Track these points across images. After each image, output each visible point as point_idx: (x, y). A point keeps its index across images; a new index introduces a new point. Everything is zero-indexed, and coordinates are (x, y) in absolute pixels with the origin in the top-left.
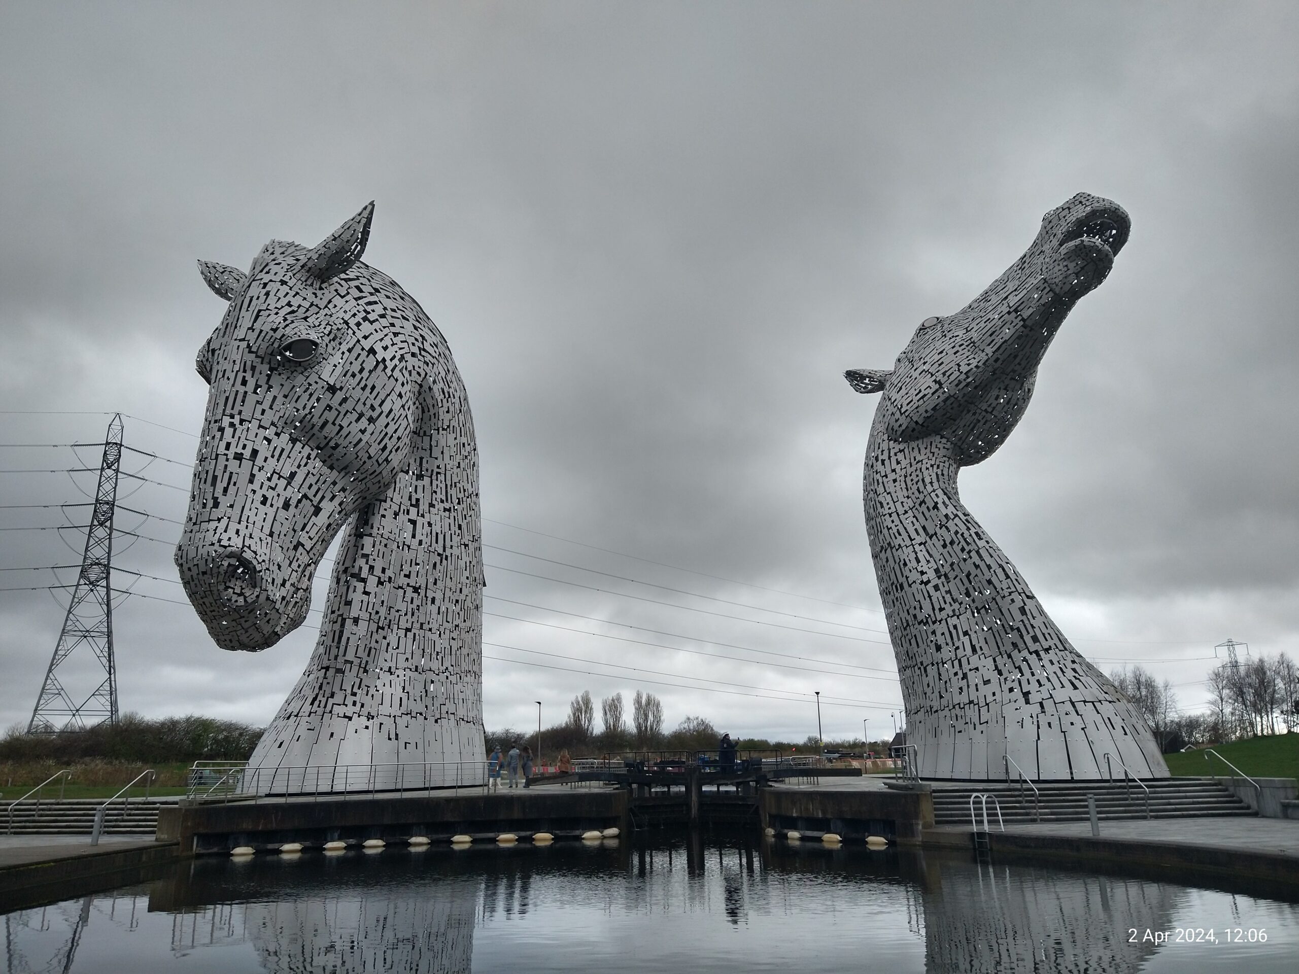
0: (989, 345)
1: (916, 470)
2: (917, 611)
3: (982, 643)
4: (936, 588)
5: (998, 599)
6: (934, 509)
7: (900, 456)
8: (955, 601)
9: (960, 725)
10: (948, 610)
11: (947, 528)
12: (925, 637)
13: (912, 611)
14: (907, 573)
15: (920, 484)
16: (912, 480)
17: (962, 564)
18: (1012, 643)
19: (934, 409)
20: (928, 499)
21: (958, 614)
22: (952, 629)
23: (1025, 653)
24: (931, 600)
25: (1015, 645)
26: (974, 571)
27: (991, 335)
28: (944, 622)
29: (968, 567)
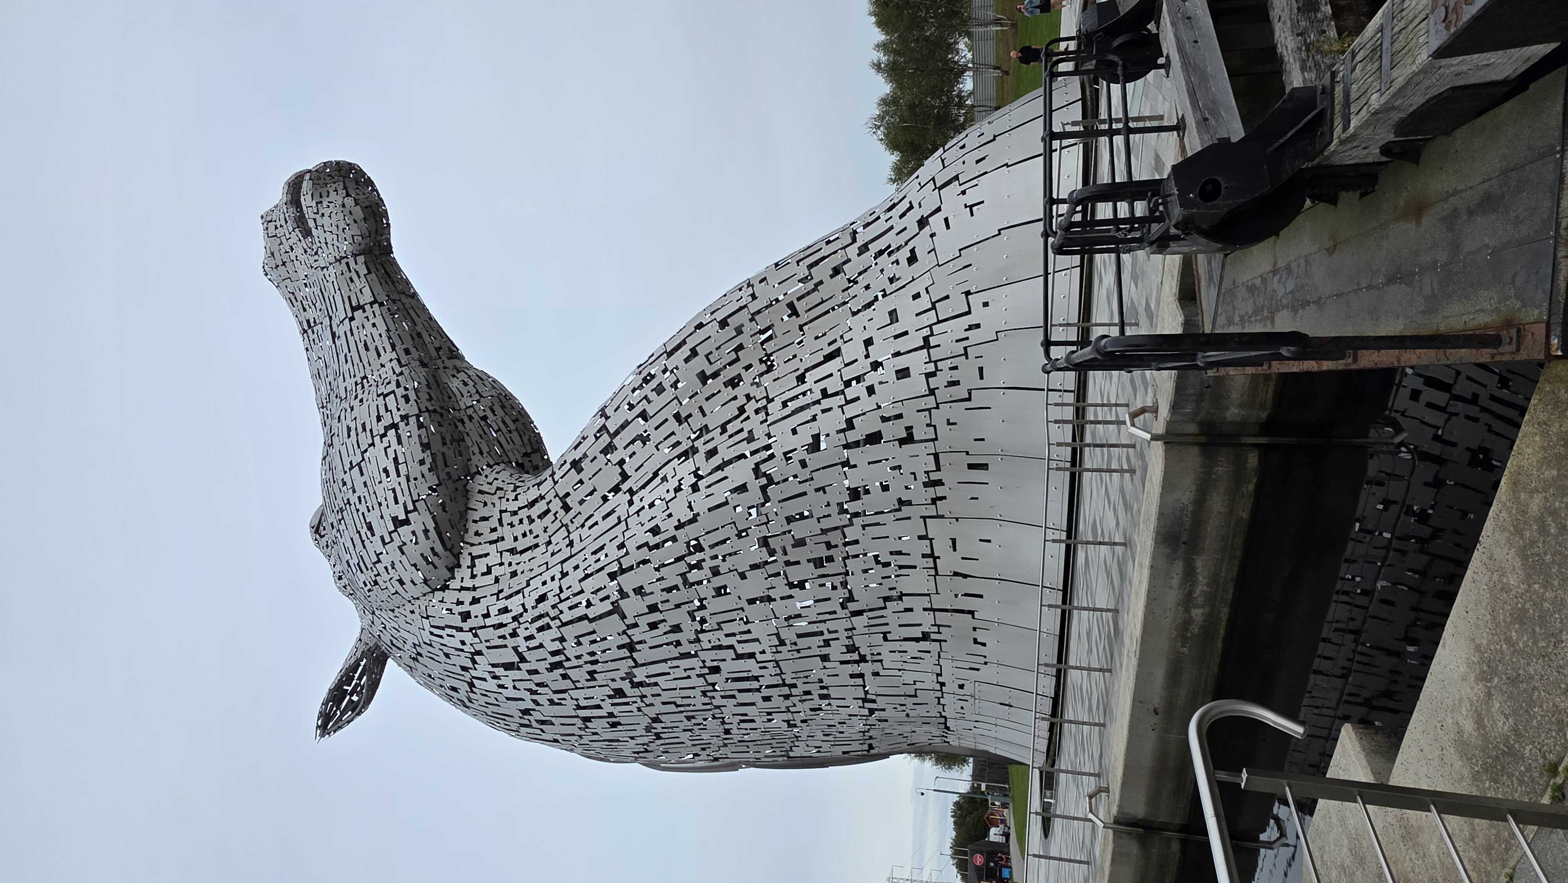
0: (379, 355)
1: (512, 525)
3: (824, 342)
5: (754, 307)
6: (580, 471)
7: (481, 566)
8: (742, 410)
9: (967, 374)
10: (754, 423)
11: (617, 433)
16: (524, 535)
18: (832, 276)
19: (425, 447)
21: (764, 402)
22: (787, 411)
23: (853, 251)
24: (730, 462)
25: (836, 271)
26: (699, 363)
27: (367, 349)
28: (773, 430)
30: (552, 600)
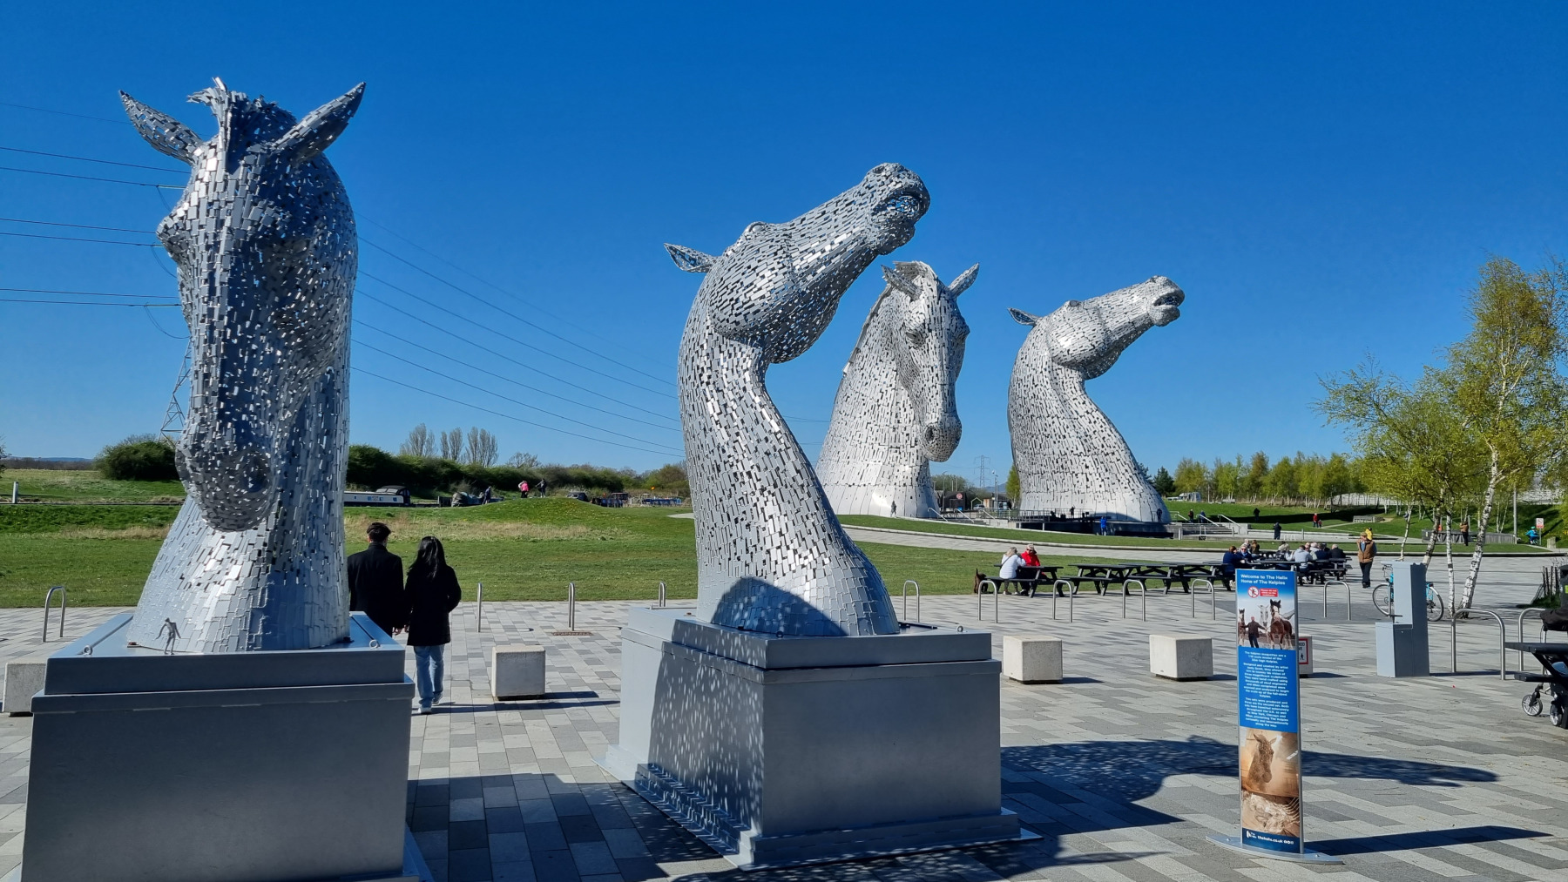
2: (1074, 450)
4: (1085, 440)
7: (1059, 372)
9: (1099, 499)
10: (1092, 452)
12: (1078, 461)
13: (1070, 449)
14: (1068, 430)
15: (1073, 389)
17: (1100, 433)
20: (1078, 398)
26: (1107, 437)
29: (1104, 434)
30: (1050, 398)
